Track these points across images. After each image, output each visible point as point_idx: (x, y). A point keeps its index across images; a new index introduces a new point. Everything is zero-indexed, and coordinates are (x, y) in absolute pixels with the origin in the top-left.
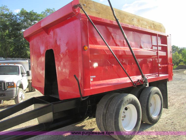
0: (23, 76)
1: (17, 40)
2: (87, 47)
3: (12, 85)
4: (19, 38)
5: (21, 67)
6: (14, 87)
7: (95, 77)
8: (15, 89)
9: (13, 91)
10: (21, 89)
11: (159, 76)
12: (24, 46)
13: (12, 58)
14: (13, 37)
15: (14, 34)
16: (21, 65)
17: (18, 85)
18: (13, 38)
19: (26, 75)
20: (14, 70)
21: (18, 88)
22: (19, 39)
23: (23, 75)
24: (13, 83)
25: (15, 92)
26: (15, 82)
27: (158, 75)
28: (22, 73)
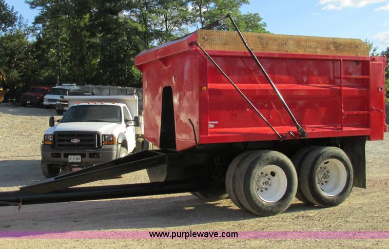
0: (127, 126)
1: (111, 39)
2: (205, 88)
3: (110, 139)
4: (114, 33)
5: (124, 108)
6: (113, 144)
7: (217, 122)
8: (115, 147)
9: (111, 149)
10: (124, 149)
11: (341, 129)
12: (125, 55)
13: (97, 86)
14: (101, 32)
15: (103, 24)
16: (124, 105)
17: (120, 141)
18: (99, 35)
19: (133, 123)
20: (112, 114)
21: (120, 146)
22: (114, 36)
23: (128, 123)
24: (112, 136)
25: (115, 152)
26: (115, 136)
27: (340, 127)
28: (126, 121)
